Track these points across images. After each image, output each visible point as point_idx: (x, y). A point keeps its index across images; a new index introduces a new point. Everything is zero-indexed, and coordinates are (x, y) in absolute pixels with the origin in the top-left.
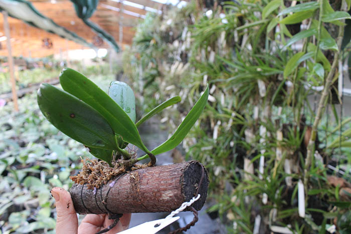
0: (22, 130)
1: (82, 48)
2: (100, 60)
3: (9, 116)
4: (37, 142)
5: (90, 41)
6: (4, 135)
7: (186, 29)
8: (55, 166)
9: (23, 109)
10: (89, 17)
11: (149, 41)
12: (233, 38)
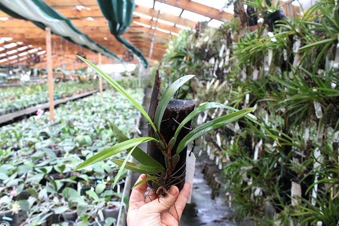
0: (59, 139)
1: (113, 63)
2: (129, 74)
3: (45, 125)
4: (72, 152)
5: (120, 56)
6: (42, 144)
7: (224, 46)
8: (92, 178)
9: (58, 119)
10: (122, 34)
11: (183, 57)
12: (283, 56)
